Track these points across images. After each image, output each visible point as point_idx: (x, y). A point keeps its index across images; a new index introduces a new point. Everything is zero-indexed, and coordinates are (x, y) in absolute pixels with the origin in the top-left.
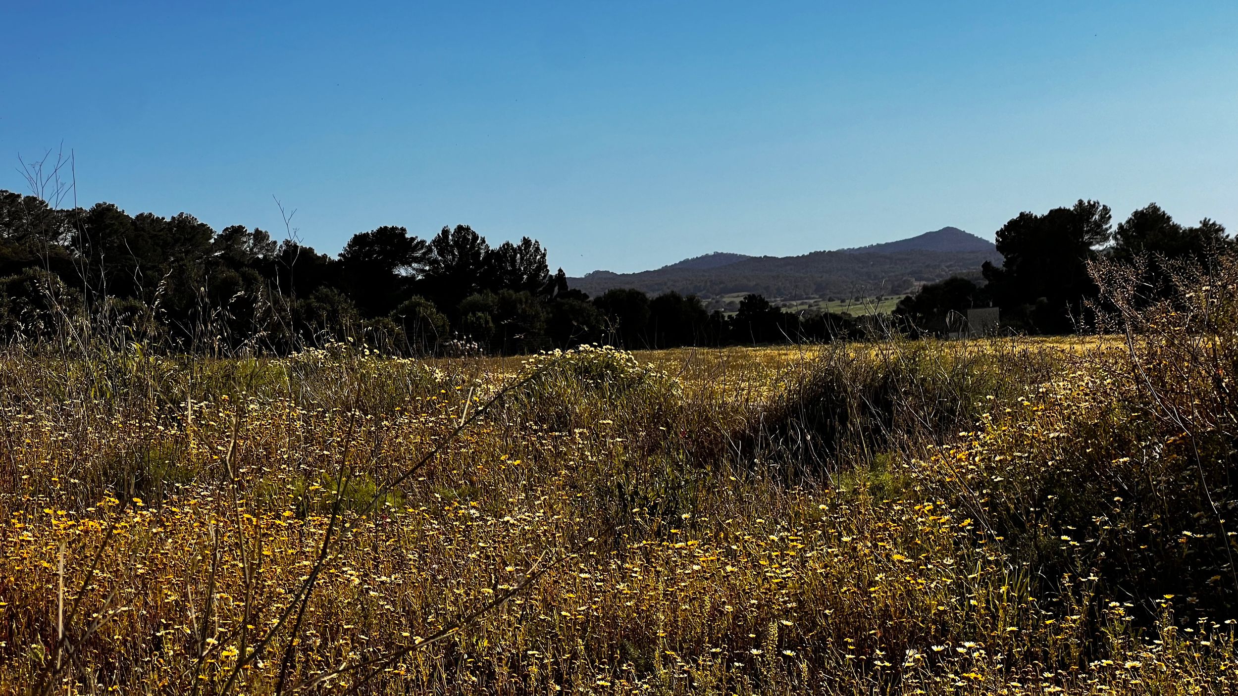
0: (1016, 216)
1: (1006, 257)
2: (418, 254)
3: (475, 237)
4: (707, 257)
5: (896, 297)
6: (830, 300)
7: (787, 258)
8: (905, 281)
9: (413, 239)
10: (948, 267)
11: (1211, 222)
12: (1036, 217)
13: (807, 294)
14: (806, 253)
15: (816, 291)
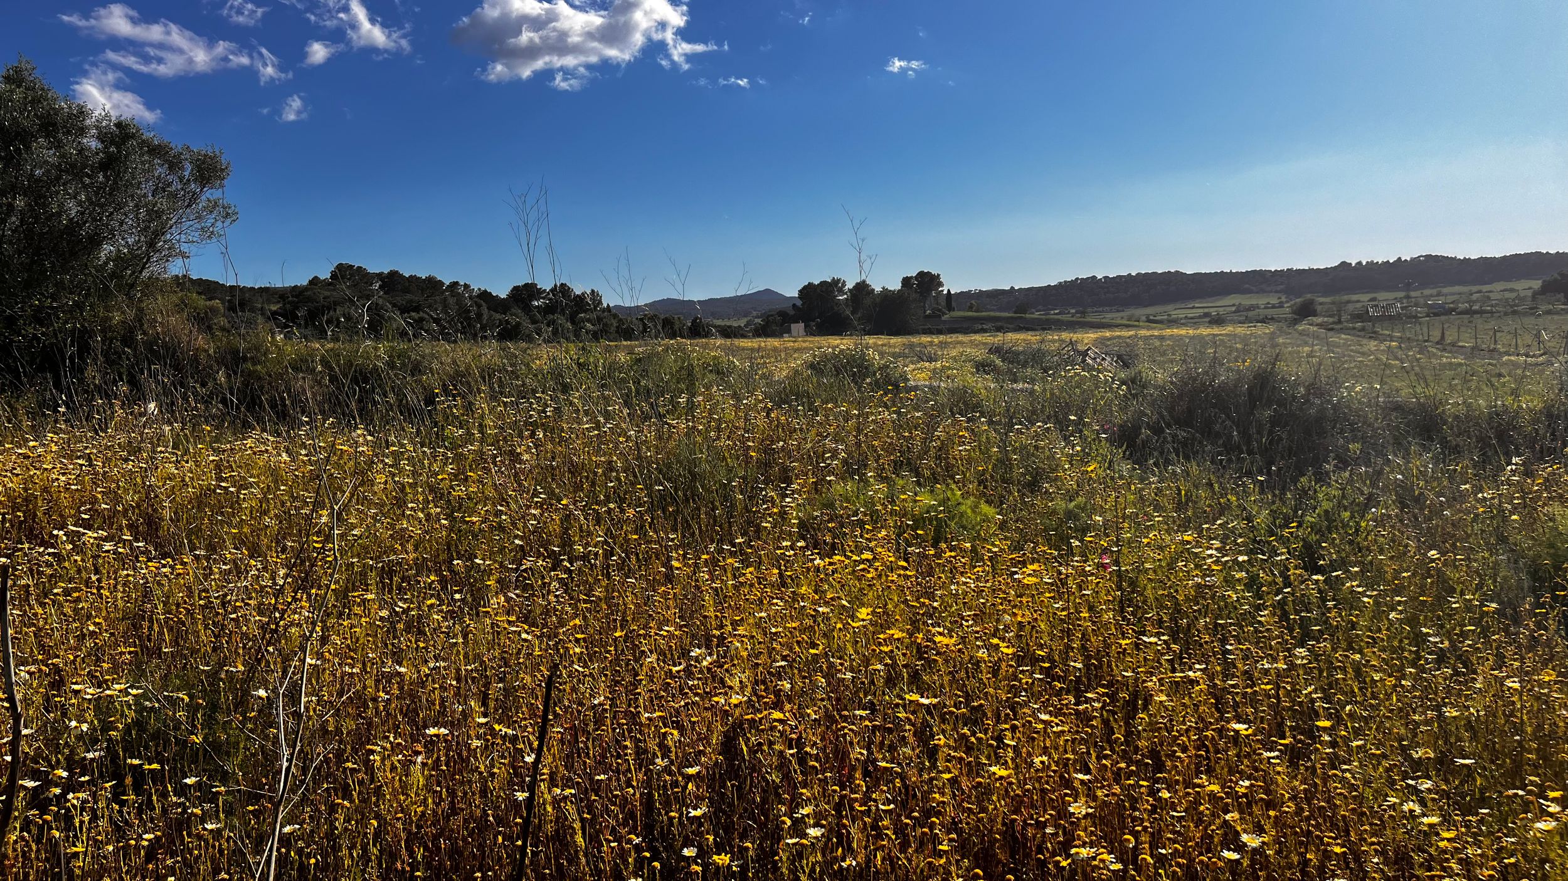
0: (806, 284)
1: (802, 301)
2: (543, 295)
4: (663, 300)
5: (745, 318)
8: (749, 311)
10: (767, 305)
12: (815, 284)
13: (706, 316)
15: (710, 315)
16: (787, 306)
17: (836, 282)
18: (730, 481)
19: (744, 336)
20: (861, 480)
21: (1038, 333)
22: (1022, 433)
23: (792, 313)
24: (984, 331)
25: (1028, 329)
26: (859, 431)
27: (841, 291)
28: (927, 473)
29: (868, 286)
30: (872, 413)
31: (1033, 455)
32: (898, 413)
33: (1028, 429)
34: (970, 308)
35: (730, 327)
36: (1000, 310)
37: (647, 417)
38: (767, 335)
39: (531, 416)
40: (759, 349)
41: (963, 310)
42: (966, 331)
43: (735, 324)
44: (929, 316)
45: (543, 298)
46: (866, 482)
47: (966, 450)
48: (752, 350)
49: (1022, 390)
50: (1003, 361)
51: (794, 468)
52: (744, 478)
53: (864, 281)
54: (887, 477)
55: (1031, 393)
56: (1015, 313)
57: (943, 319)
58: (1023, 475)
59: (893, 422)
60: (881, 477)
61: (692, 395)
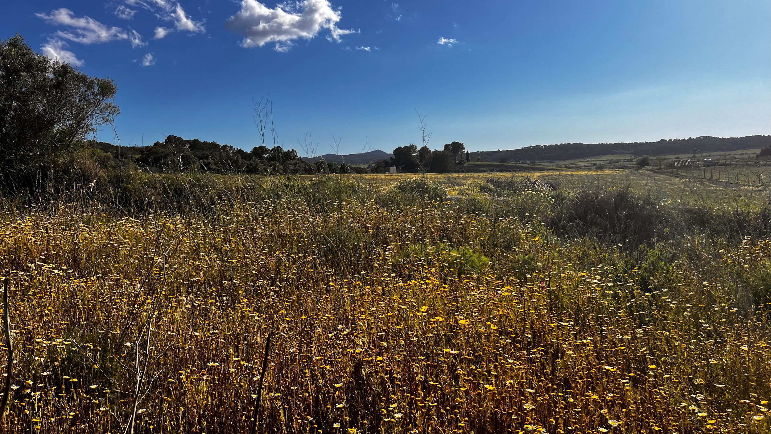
0: (398, 147)
1: (395, 156)
5: (367, 164)
8: (369, 161)
10: (378, 158)
12: (401, 148)
16: (388, 158)
17: (412, 147)
18: (359, 243)
19: (366, 173)
20: (423, 243)
22: (503, 222)
23: (390, 161)
24: (485, 171)
25: (506, 171)
26: (422, 220)
27: (414, 151)
28: (455, 240)
29: (428, 149)
30: (429, 211)
31: (508, 232)
32: (442, 211)
33: (506, 219)
34: (478, 160)
35: (359, 168)
36: (493, 161)
37: (318, 212)
38: (378, 173)
39: (262, 211)
40: (373, 179)
41: (474, 161)
43: (362, 167)
44: (457, 164)
45: (269, 153)
46: (426, 245)
47: (475, 230)
48: (370, 179)
49: (503, 200)
50: (494, 186)
51: (390, 237)
52: (366, 242)
53: (426, 146)
54: (436, 243)
55: (507, 202)
56: (500, 163)
57: (465, 165)
58: (503, 242)
59: (439, 215)
60: (433, 242)
61: (341, 201)
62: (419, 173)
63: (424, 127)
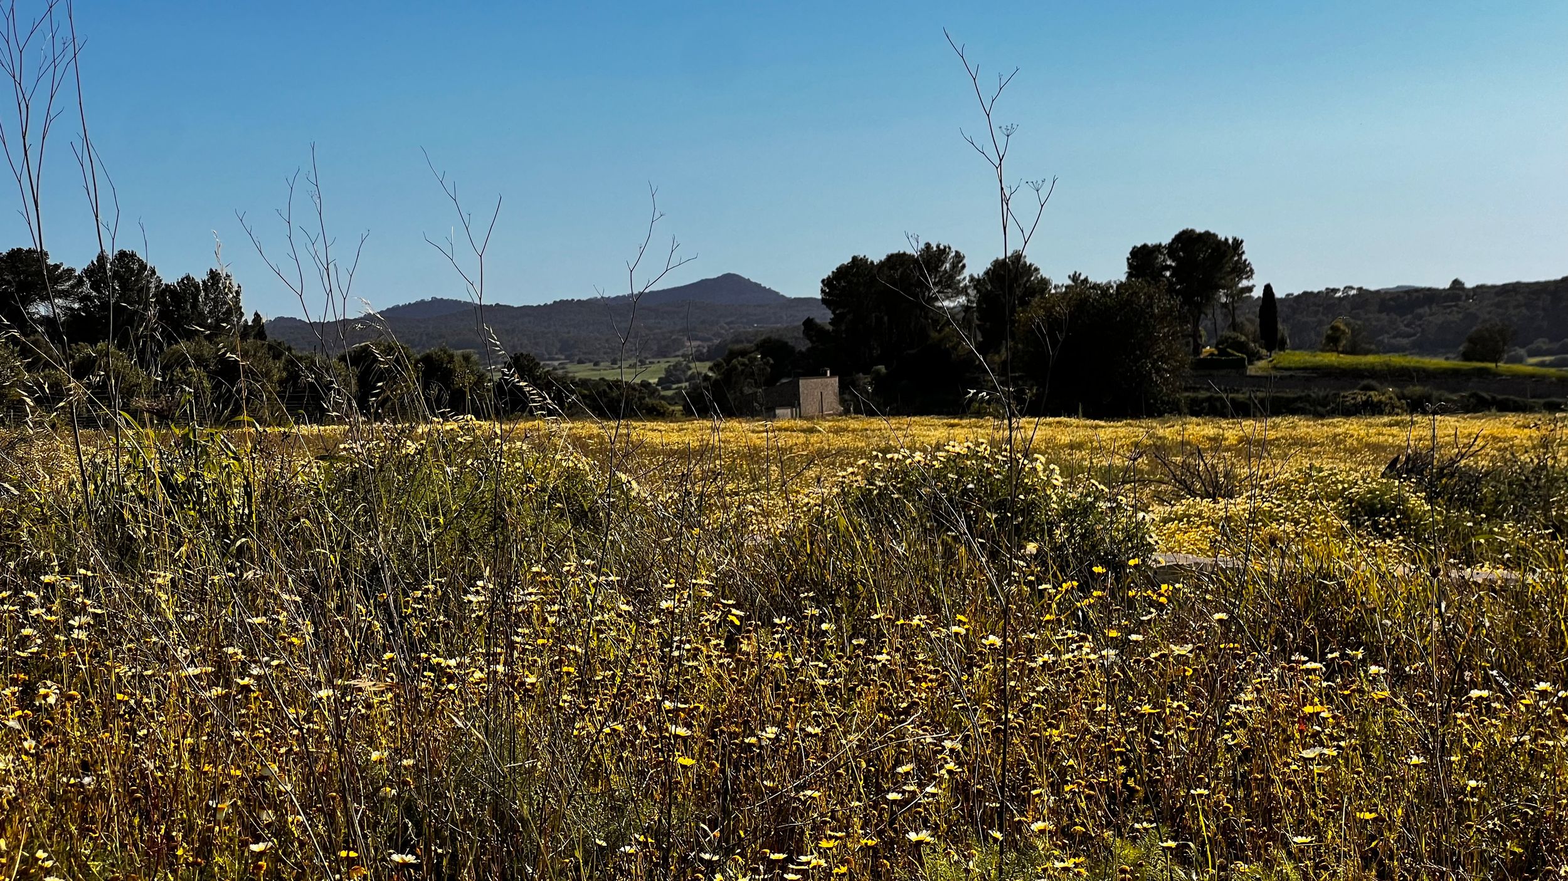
0: (847, 260)
1: (833, 313)
2: (66, 286)
3: (143, 267)
4: (422, 304)
5: (663, 360)
6: (580, 362)
7: (524, 307)
8: (674, 340)
9: (57, 267)
10: (728, 324)
11: (1082, 278)
12: (872, 263)
13: (549, 354)
14: (550, 302)
15: (561, 351)
16: (788, 327)
17: (933, 257)
18: (617, 839)
19: (656, 413)
20: (1009, 843)
21: (1531, 418)
22: (1492, 713)
23: (803, 345)
24: (1373, 409)
25: (1504, 407)
26: (1004, 697)
27: (949, 284)
28: (1206, 826)
29: (1029, 270)
30: (1047, 645)
31: (1527, 779)
32: (1122, 645)
33: (1508, 701)
34: (1332, 342)
35: (617, 384)
36: (1421, 348)
37: (368, 649)
38: (730, 412)
39: (24, 642)
40: (704, 452)
41: (1312, 347)
42: (1319, 409)
43: (630, 377)
44: (1208, 364)
45: (65, 294)
46: (1025, 851)
47: (1324, 760)
48: (685, 454)
49: (1490, 585)
50: (1429, 500)
51: (808, 806)
52: (658, 833)
53: (1018, 257)
54: (1086, 837)
55: (1518, 596)
56: (1466, 357)
57: (1252, 370)
58: (1497, 837)
59: (1107, 671)
60: (1071, 836)
61: (506, 583)
62: (979, 414)
63: (1001, 141)
